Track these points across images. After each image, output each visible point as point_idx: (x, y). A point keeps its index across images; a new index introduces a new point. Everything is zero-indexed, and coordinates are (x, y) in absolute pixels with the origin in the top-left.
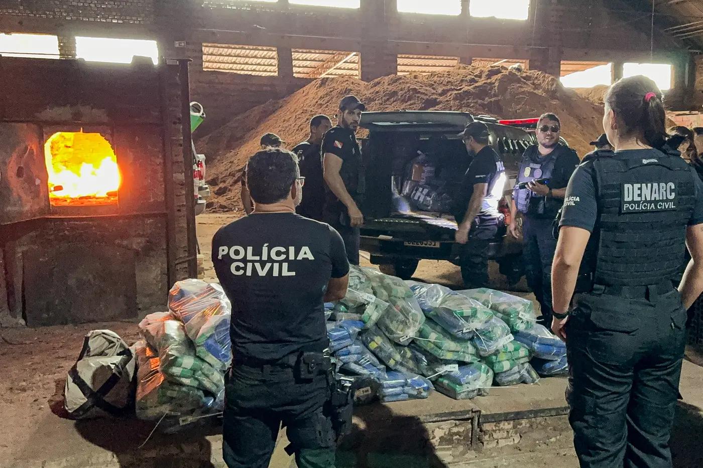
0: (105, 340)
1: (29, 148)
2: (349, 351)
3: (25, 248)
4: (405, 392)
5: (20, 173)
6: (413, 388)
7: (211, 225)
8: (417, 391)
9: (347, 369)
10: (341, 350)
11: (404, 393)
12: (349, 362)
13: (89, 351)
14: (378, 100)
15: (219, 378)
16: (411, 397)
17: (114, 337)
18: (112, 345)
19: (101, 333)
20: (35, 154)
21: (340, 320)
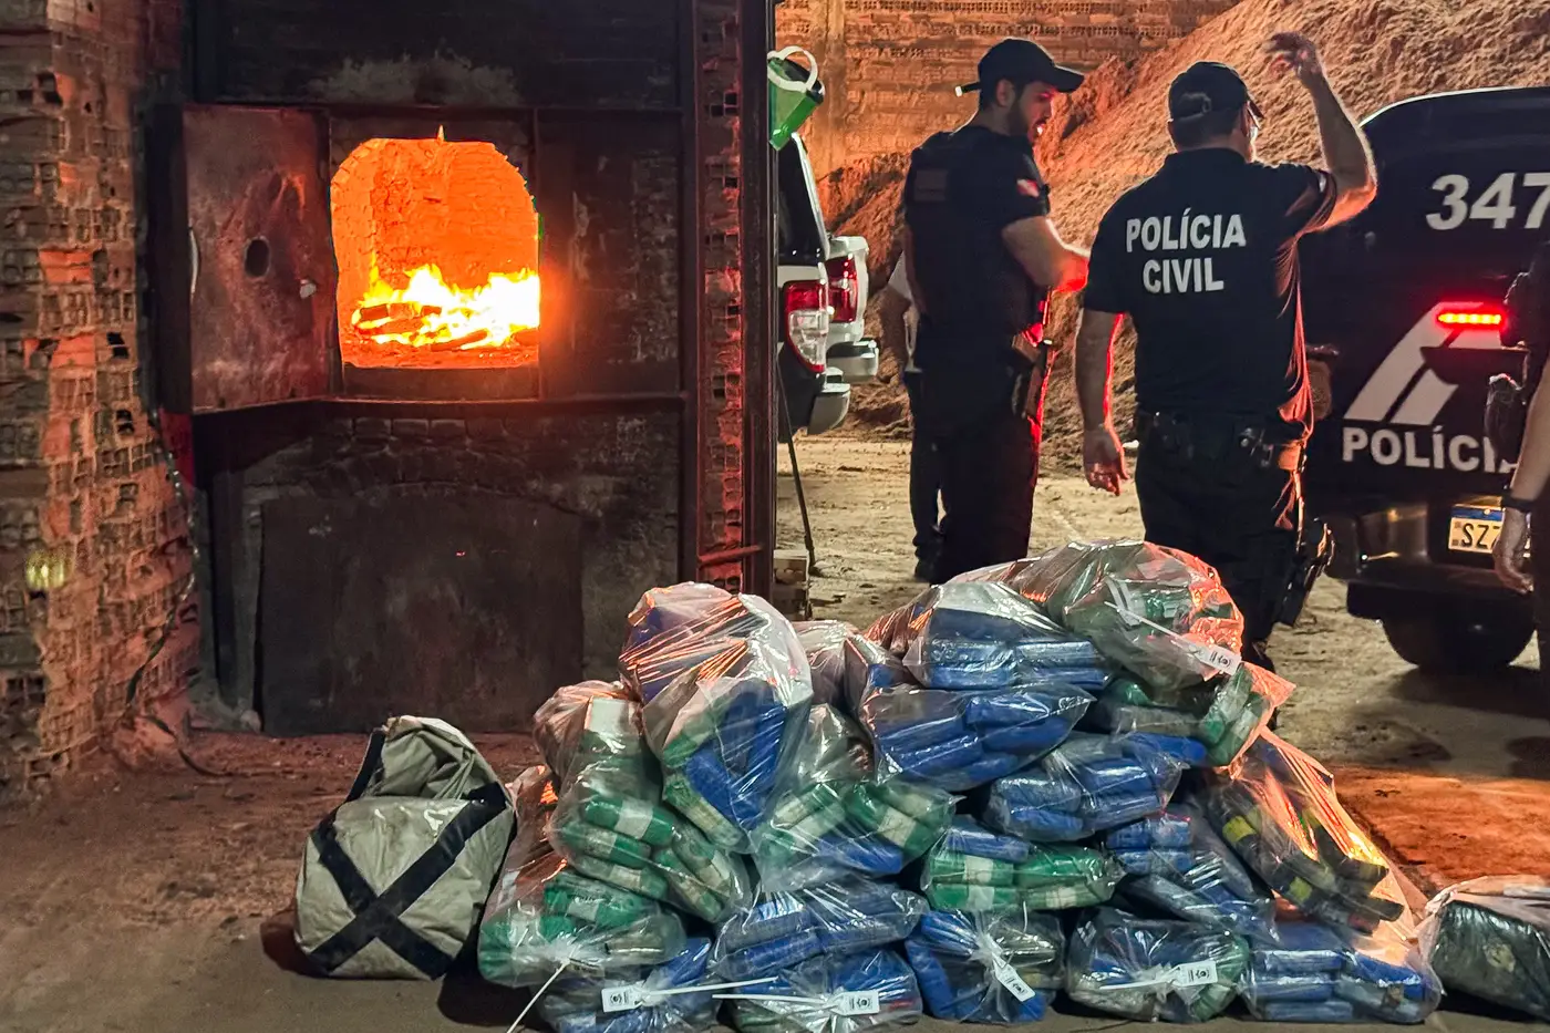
0: (426, 750)
1: (284, 183)
2: (1150, 835)
3: (270, 494)
4: (1340, 992)
5: (255, 259)
6: (1369, 981)
7: (879, 476)
8: (1381, 995)
9: (1143, 895)
10: (1124, 831)
11: (1335, 996)
12: (1147, 875)
13: (380, 777)
14: (1489, 45)
15: (726, 876)
16: (1363, 1012)
17: (455, 745)
18: (446, 767)
19: (420, 726)
20: (302, 200)
21: (1123, 732)
